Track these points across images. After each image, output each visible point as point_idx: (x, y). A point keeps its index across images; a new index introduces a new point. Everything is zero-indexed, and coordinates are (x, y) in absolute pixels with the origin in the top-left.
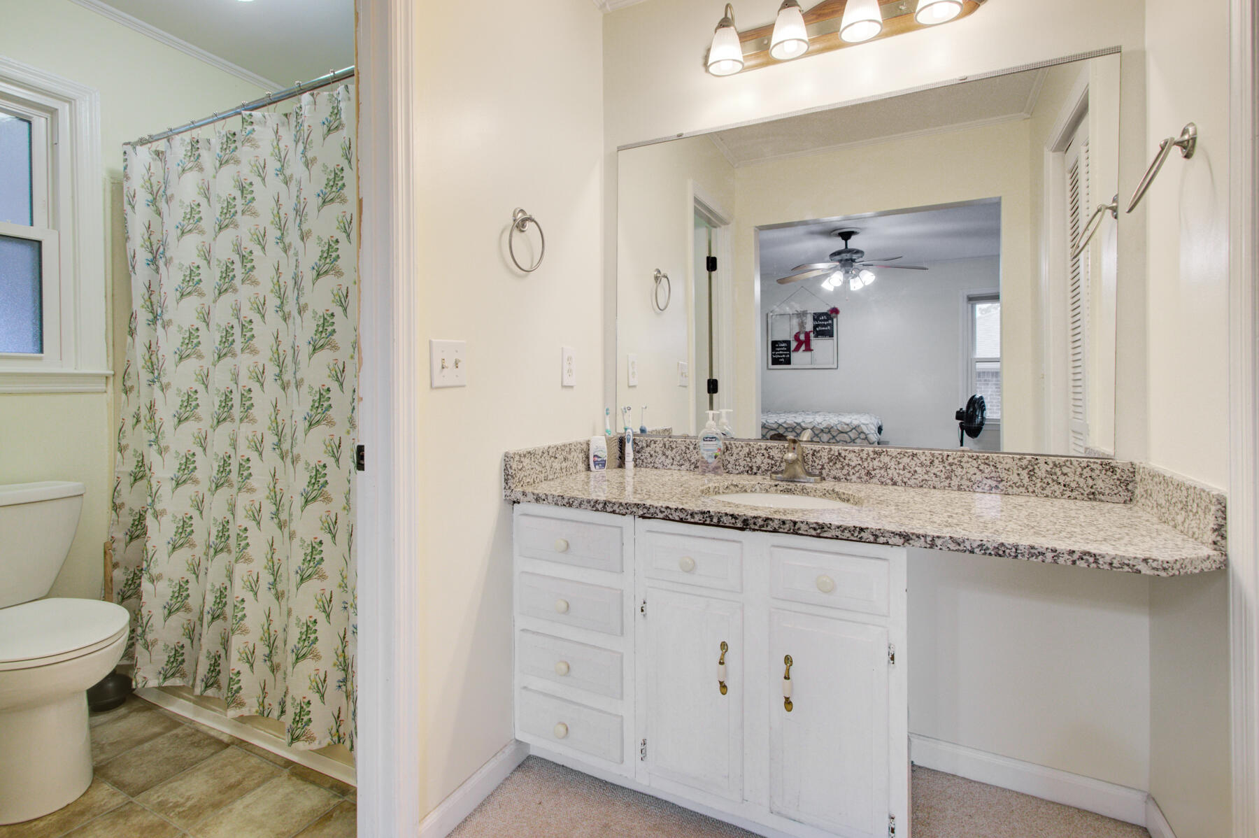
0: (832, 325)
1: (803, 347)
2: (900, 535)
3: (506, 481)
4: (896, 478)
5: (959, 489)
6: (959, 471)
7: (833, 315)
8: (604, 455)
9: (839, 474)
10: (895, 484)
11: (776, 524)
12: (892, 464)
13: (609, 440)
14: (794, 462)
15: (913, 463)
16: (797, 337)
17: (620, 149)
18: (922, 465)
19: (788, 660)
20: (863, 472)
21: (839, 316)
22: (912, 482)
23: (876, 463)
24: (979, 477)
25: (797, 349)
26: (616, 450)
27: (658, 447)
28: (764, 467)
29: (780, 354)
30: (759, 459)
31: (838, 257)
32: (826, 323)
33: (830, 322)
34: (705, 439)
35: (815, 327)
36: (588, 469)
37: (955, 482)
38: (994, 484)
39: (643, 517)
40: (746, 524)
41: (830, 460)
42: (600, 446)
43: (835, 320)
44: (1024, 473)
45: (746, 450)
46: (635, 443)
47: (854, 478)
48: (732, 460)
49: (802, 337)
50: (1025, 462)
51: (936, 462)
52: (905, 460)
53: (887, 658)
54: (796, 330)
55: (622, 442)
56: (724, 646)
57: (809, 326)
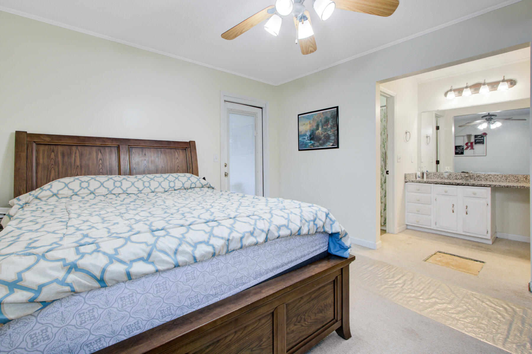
0: (483, 140)
1: (470, 148)
2: (489, 185)
3: (405, 178)
4: (493, 180)
5: (509, 182)
6: (509, 178)
7: (484, 135)
8: (420, 176)
9: (479, 179)
10: (493, 181)
11: (464, 184)
12: (492, 177)
13: (421, 173)
14: (468, 176)
15: (497, 177)
16: (467, 144)
17: (422, 112)
18: (500, 177)
19: (467, 207)
20: (485, 179)
21: (487, 136)
22: (497, 181)
23: (488, 177)
24: (514, 179)
25: (467, 149)
26: (422, 175)
27: (432, 174)
28: (460, 178)
29: (459, 151)
30: (458, 177)
31: (485, 118)
32: (480, 139)
33: (483, 138)
34: (445, 172)
35: (475, 140)
36: (416, 178)
37: (508, 181)
38: (517, 181)
39: (436, 184)
40: (458, 184)
41: (477, 177)
42: (419, 174)
43: (485, 138)
44: (524, 179)
45: (455, 175)
46: (426, 174)
47: (483, 180)
48: (451, 177)
49: (469, 144)
50: (524, 176)
51: (503, 177)
52: (496, 177)
53: (486, 205)
54: (466, 141)
55: (423, 174)
56: (453, 205)
57: (473, 140)
